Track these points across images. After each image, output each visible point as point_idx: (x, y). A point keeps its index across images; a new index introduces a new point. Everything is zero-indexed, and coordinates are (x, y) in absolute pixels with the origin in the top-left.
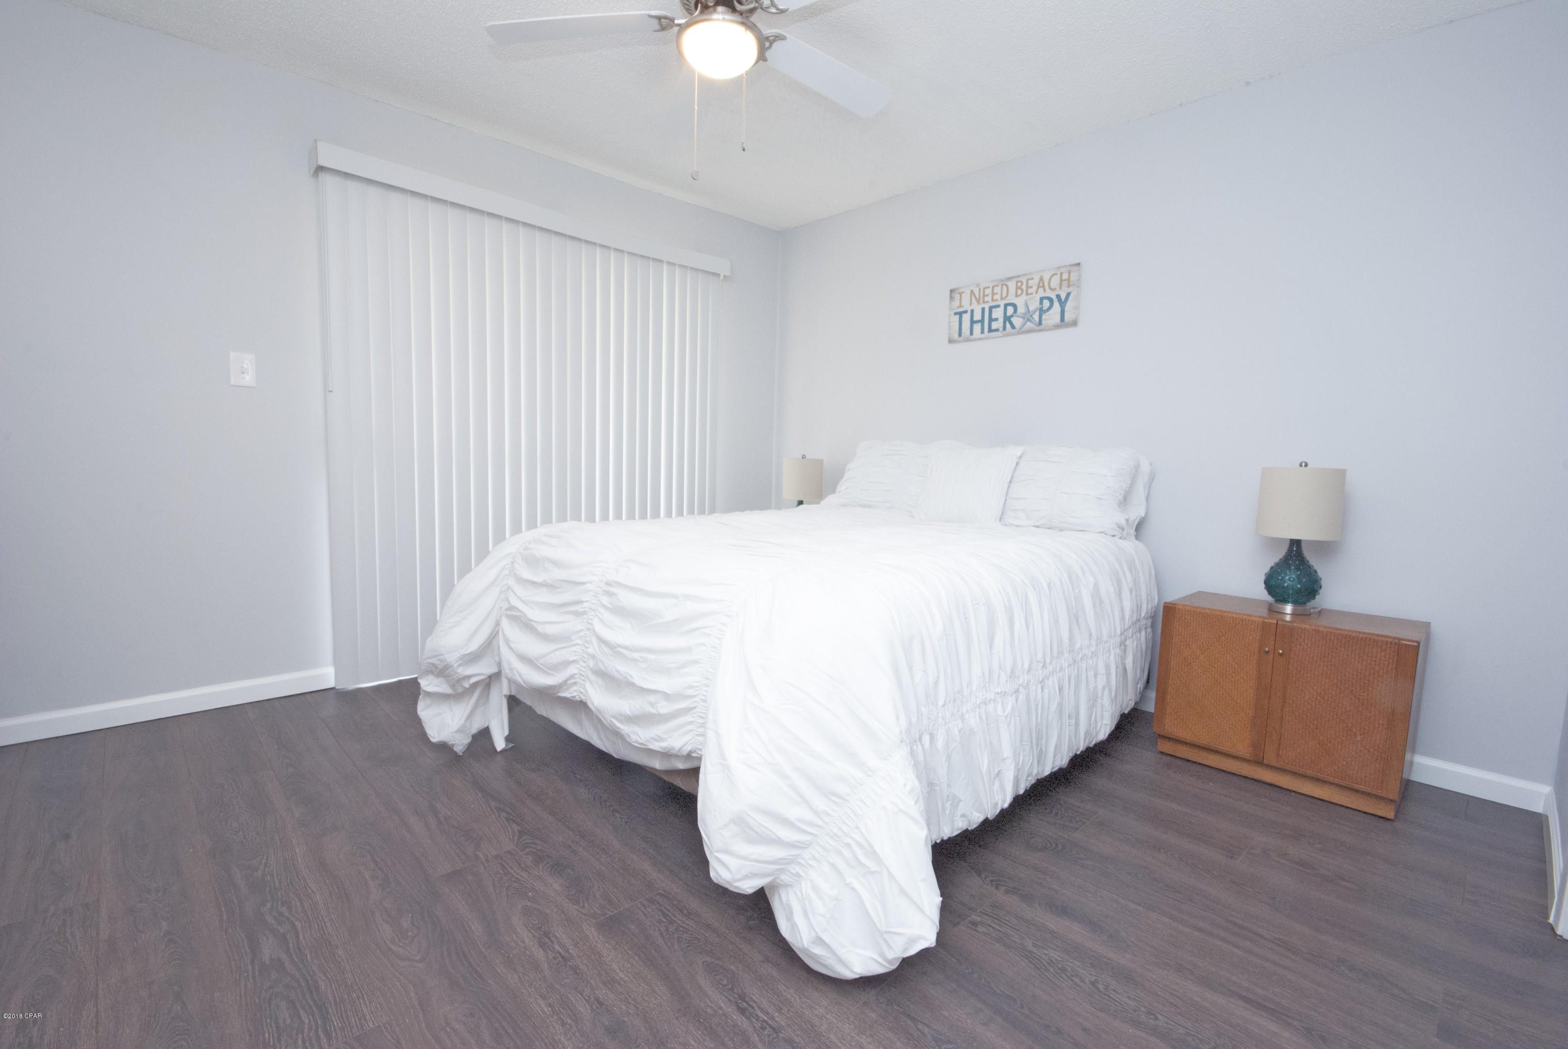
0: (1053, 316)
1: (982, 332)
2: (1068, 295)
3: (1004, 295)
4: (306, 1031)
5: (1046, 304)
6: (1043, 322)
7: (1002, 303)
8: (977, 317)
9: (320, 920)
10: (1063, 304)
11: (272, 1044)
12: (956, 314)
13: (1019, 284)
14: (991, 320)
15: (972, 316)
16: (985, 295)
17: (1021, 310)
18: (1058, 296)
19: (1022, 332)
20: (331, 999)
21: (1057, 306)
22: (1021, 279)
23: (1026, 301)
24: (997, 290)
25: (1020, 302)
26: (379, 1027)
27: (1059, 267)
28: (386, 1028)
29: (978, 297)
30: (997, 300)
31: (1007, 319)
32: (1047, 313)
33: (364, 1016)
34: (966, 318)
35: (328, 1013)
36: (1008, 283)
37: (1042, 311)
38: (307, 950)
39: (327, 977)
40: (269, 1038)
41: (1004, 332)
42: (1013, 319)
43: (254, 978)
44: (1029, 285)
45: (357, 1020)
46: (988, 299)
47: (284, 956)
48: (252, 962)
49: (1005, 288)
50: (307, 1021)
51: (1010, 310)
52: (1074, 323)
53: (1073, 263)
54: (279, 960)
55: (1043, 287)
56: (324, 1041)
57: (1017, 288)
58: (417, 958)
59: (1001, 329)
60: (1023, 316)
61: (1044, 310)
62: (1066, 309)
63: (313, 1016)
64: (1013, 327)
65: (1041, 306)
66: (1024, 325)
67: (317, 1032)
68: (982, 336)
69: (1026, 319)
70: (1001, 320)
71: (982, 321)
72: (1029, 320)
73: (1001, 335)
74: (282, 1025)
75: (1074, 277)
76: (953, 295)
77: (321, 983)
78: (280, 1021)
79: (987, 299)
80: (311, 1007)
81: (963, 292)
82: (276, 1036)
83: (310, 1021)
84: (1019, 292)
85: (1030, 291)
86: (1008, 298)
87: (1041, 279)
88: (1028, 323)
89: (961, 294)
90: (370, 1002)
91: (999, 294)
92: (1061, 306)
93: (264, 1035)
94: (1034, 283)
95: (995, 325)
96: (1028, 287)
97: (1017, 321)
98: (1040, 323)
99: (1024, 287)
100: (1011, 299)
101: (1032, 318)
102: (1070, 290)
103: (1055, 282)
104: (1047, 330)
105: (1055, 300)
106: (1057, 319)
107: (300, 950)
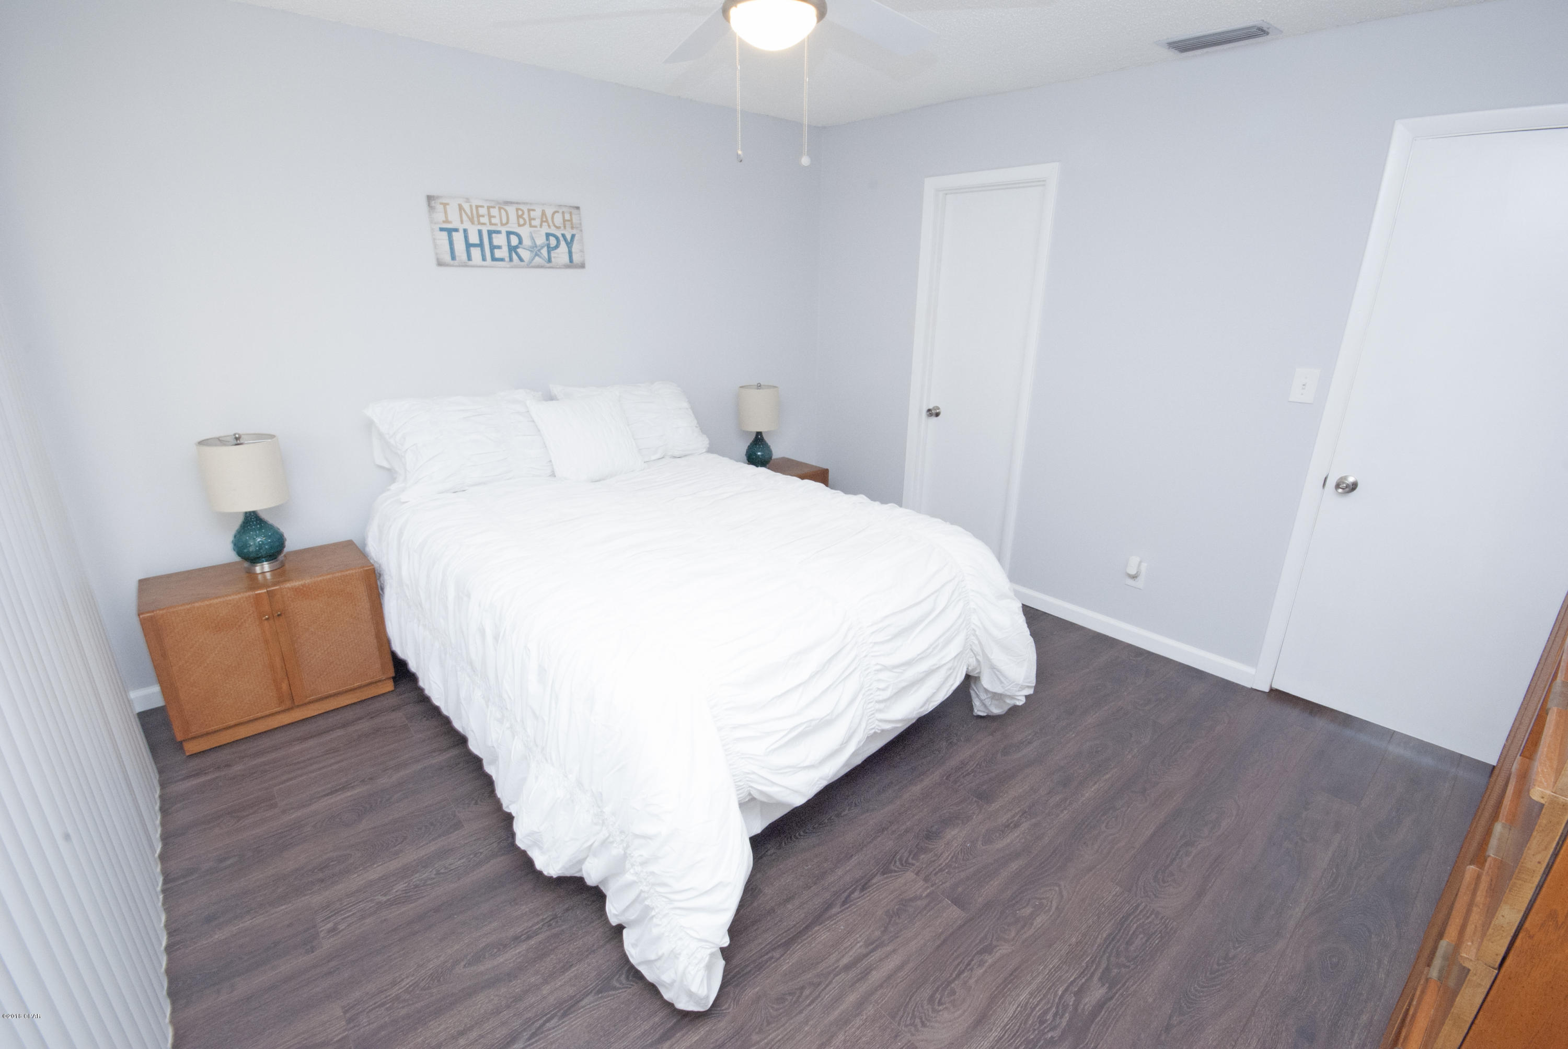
0: (561, 254)
1: (484, 259)
2: (573, 236)
3: (504, 221)
4: (1141, 921)
5: (553, 242)
6: (553, 260)
7: (504, 230)
8: (474, 239)
9: (1049, 976)
10: (569, 244)
11: (1160, 935)
12: (442, 229)
13: (520, 213)
14: (493, 248)
15: (466, 238)
16: (479, 216)
17: (527, 242)
18: (563, 235)
19: (530, 266)
20: (1113, 921)
21: (563, 247)
22: (521, 207)
23: (531, 233)
24: (494, 212)
25: (524, 232)
26: (1116, 884)
27: (560, 206)
28: (1115, 880)
29: (470, 214)
30: (495, 225)
31: (512, 249)
32: (556, 251)
33: (1114, 896)
34: (458, 238)
35: (1123, 917)
36: (508, 208)
37: (550, 249)
38: (1083, 964)
39: (1098, 935)
40: (1157, 939)
41: (512, 264)
42: (519, 250)
43: (1124, 985)
44: (532, 216)
45: (1119, 898)
46: (484, 220)
47: (1096, 978)
48: (1111, 998)
49: (503, 212)
50: (1135, 925)
51: (514, 241)
52: (582, 266)
53: (572, 205)
54: (1100, 979)
55: (547, 221)
56: (1141, 908)
57: (519, 217)
58: (1057, 889)
59: (507, 259)
60: (530, 249)
61: (553, 247)
62: (574, 250)
63: (1130, 924)
64: (521, 259)
65: (548, 242)
66: (533, 260)
67: (1138, 914)
68: (484, 263)
69: (534, 253)
70: (505, 248)
71: (481, 245)
72: (536, 255)
73: (508, 266)
74: (1146, 938)
75: (575, 220)
76: (433, 203)
77: (1104, 936)
78: (1144, 940)
79: (482, 220)
80: (1125, 930)
81: (448, 204)
82: (1154, 936)
83: (1134, 924)
84: (522, 221)
85: (533, 223)
86: (509, 225)
87: (543, 213)
88: (537, 258)
89: (445, 205)
90: (1103, 897)
91: (498, 217)
92: (568, 247)
93: (1158, 943)
94: (537, 214)
95: (498, 253)
96: (531, 219)
97: (525, 254)
98: (549, 260)
99: (526, 216)
100: (513, 227)
101: (541, 253)
102: (574, 232)
103: (558, 219)
104: (557, 268)
105: (561, 239)
106: (566, 259)
107: (1084, 970)
